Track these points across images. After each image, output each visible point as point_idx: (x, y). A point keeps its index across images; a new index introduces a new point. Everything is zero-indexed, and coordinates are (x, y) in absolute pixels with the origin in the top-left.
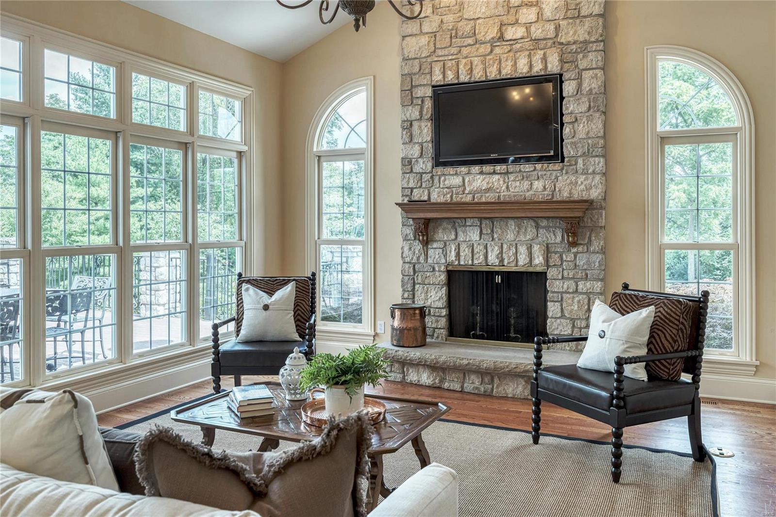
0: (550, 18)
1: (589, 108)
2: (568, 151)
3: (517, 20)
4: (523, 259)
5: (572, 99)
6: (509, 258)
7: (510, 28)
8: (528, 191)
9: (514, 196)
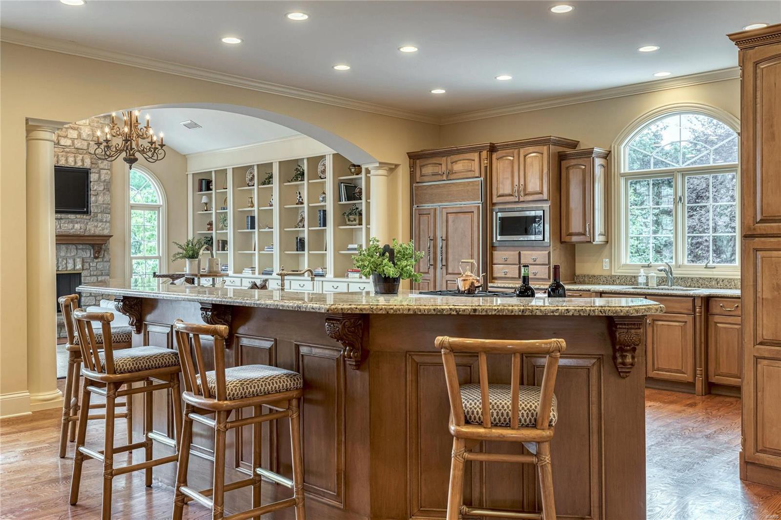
0: (86, 139)
1: (104, 189)
2: (93, 209)
3: (67, 135)
4: (70, 266)
5: (96, 183)
6: (63, 265)
7: (63, 138)
8: (72, 229)
9: (65, 232)
